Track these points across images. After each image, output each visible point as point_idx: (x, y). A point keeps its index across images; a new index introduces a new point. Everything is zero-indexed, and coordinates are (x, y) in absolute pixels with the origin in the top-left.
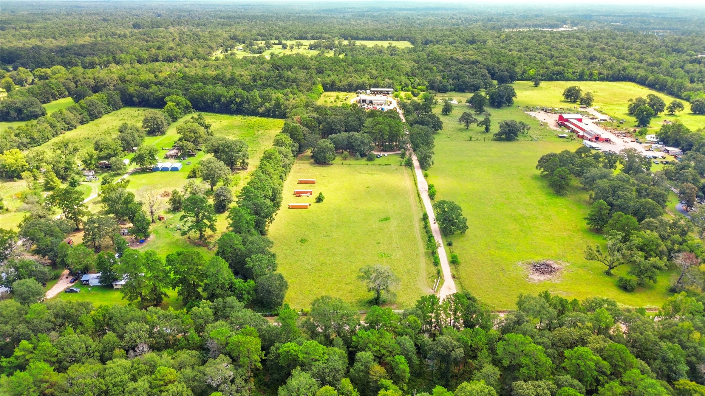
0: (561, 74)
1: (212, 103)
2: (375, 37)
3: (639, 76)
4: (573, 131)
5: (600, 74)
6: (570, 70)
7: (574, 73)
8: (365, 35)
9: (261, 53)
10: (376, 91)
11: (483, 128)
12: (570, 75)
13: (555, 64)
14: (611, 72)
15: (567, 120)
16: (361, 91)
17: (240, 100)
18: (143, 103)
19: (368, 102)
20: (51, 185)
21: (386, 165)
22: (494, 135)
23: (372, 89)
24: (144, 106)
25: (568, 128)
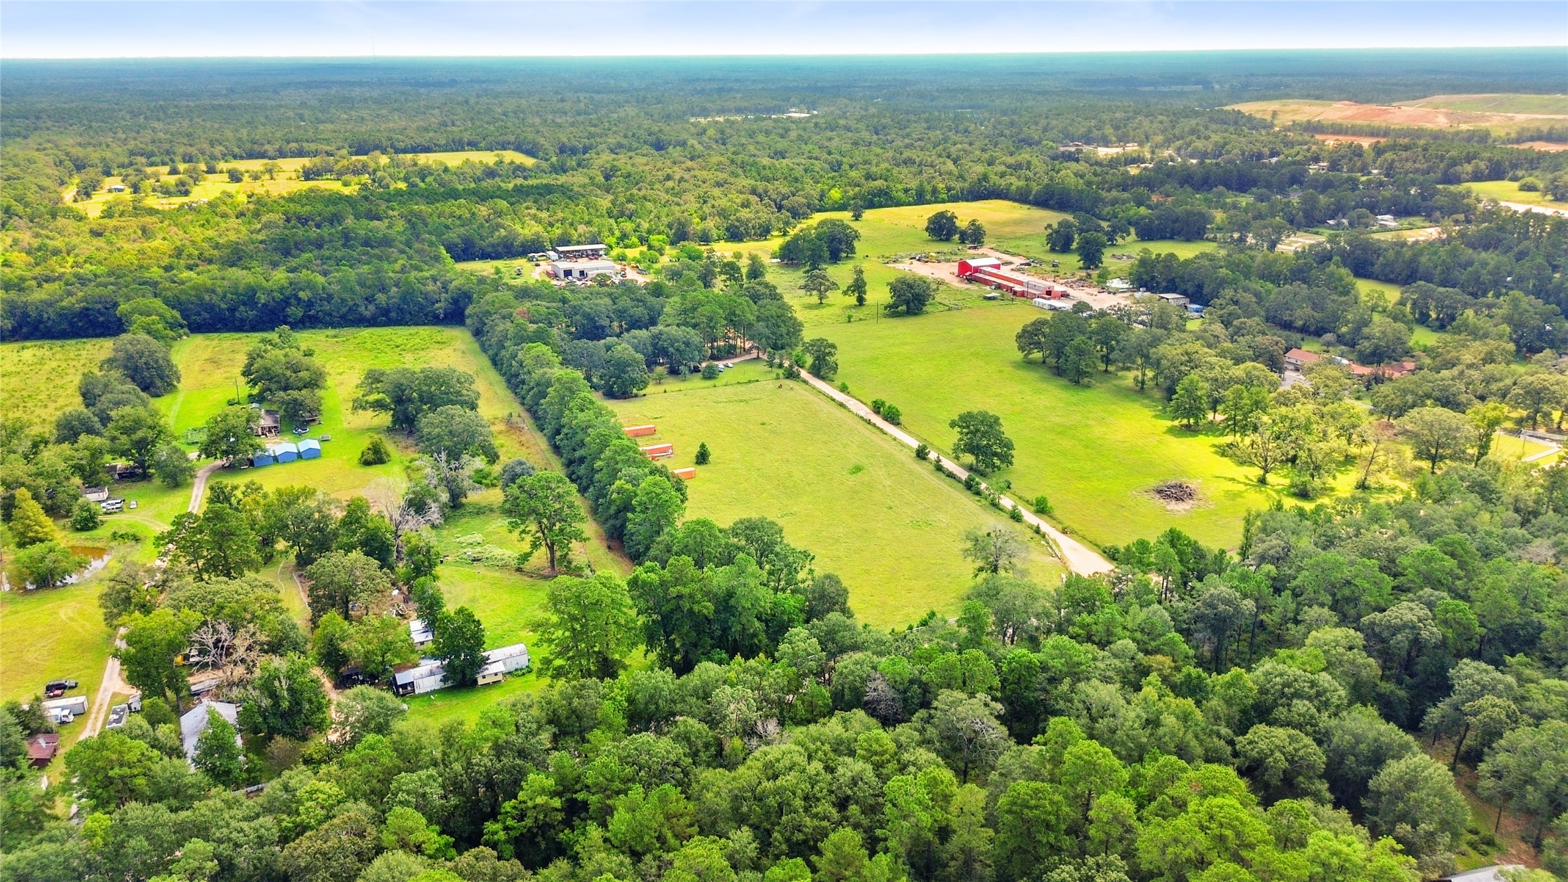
0: (886, 194)
1: (233, 310)
2: (436, 145)
3: (1014, 188)
4: (999, 287)
5: (949, 189)
6: (899, 186)
7: (906, 191)
8: (409, 142)
9: (186, 193)
10: (568, 252)
11: (853, 300)
12: (901, 195)
13: (869, 177)
14: (966, 185)
15: (977, 270)
16: (536, 255)
17: (310, 294)
18: (25, 330)
19: (576, 274)
20: (36, 532)
21: (750, 382)
22: (886, 308)
23: (560, 249)
24: (27, 338)
25: (986, 282)
